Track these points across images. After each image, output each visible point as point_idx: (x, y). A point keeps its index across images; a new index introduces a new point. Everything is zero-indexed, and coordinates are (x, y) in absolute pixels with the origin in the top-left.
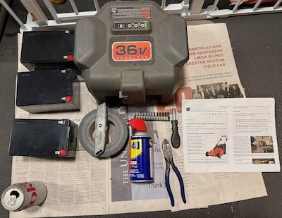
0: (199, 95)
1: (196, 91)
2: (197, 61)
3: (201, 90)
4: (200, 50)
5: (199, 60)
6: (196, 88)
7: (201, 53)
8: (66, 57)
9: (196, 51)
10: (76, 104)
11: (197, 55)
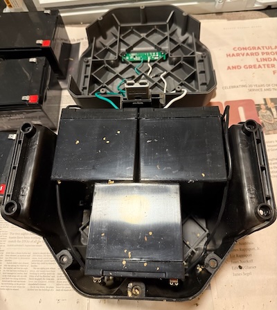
0: (269, 113)
1: (263, 107)
2: (261, 63)
3: (270, 105)
4: (265, 51)
5: (265, 63)
6: (263, 103)
7: (267, 54)
8: (40, 42)
9: (260, 51)
10: (53, 120)
11: (260, 56)
